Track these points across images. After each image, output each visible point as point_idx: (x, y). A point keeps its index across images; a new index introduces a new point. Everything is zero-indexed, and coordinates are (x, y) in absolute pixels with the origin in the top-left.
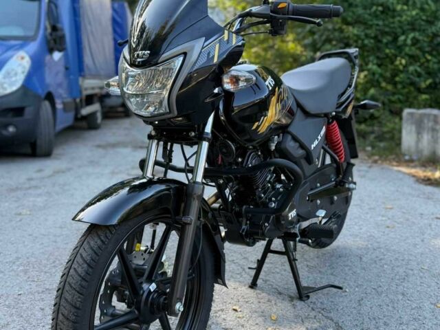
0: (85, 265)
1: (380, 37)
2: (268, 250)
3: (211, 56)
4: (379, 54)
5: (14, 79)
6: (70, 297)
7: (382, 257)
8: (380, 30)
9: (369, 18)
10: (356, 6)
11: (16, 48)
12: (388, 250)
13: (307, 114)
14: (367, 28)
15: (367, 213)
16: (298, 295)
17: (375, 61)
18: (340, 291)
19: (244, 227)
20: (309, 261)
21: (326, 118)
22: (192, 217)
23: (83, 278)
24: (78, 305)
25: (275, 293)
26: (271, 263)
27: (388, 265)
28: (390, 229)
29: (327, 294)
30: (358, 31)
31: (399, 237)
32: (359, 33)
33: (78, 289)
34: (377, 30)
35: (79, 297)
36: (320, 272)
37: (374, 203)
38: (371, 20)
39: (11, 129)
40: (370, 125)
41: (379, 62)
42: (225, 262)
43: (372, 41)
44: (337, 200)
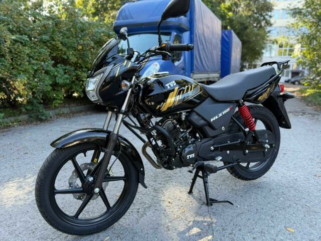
2: (196, 175)
3: (115, 73)
13: (216, 101)
16: (206, 202)
21: (235, 104)
44: (249, 152)
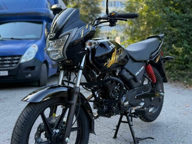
0: (24, 119)
1: (188, 32)
2: (120, 121)
3: (80, 34)
4: (188, 39)
5: (31, 55)
6: (17, 131)
7: (178, 126)
8: (188, 29)
9: (183, 24)
10: (177, 19)
11: (33, 42)
12: (181, 124)
13: (134, 61)
14: (182, 29)
15: (177, 108)
16: (133, 141)
17: (187, 43)
18: (153, 140)
19: (105, 108)
20: (143, 128)
21: (145, 63)
22: (74, 101)
23: (23, 124)
24: (20, 135)
25: (124, 140)
26: (126, 128)
27: (180, 130)
28: (185, 115)
29: (148, 141)
30: (178, 30)
31: (188, 118)
32: (179, 31)
33: (20, 128)
34: (187, 29)
35: (21, 132)
36: (147, 132)
37: (181, 104)
38: (184, 25)
39: (30, 75)
40: (186, 71)
41: (189, 43)
42: (94, 123)
43: (185, 34)
44: (153, 99)
